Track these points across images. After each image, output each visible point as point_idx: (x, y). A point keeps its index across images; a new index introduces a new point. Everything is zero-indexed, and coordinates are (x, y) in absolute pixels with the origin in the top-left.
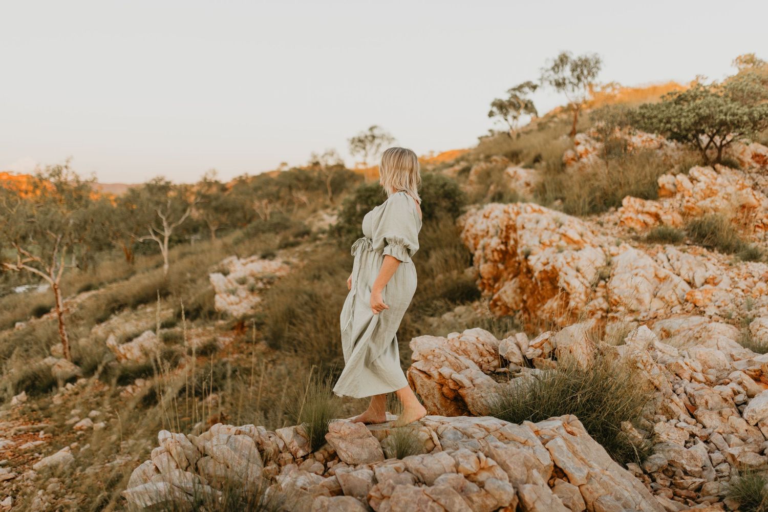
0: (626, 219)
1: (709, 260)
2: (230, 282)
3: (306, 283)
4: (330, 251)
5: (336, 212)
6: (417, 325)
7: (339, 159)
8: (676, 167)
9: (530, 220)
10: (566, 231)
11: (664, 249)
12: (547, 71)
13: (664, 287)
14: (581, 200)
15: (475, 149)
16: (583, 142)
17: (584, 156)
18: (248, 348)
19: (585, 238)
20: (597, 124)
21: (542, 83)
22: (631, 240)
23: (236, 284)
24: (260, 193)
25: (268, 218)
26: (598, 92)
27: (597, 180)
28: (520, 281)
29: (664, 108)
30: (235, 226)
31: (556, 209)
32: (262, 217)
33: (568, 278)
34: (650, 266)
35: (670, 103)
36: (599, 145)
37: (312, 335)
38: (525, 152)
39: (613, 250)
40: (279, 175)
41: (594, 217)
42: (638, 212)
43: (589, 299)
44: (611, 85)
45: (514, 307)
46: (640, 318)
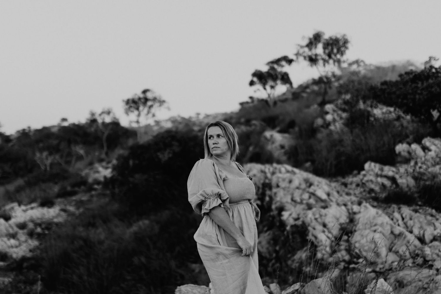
0: (367, 181)
1: (437, 219)
2: (11, 226)
3: (81, 229)
4: (105, 200)
5: (110, 165)
6: (180, 271)
7: (115, 118)
8: (411, 137)
9: (284, 180)
10: (315, 191)
11: (399, 208)
12: (302, 47)
13: (399, 243)
14: (329, 163)
15: (237, 114)
16: (331, 111)
17: (332, 124)
18: (25, 288)
19: (331, 198)
20: (343, 96)
21: (297, 58)
22: (371, 200)
23: (16, 229)
24: (41, 145)
25: (48, 168)
26: (345, 68)
27: (342, 146)
28: (274, 233)
29: (401, 86)
30: (16, 174)
31: (306, 170)
32: (43, 168)
33: (315, 232)
34: (387, 223)
35: (407, 82)
36: (344, 115)
37: (85, 278)
38: (281, 118)
39: (356, 208)
40: (59, 130)
41: (340, 178)
42: (377, 175)
43: (334, 252)
44: (357, 62)
45: (268, 256)
46: (378, 269)
